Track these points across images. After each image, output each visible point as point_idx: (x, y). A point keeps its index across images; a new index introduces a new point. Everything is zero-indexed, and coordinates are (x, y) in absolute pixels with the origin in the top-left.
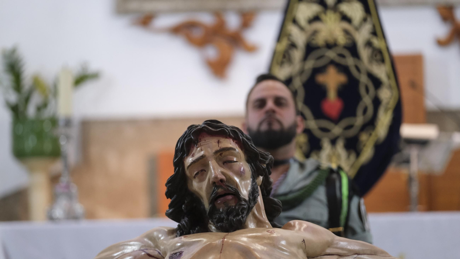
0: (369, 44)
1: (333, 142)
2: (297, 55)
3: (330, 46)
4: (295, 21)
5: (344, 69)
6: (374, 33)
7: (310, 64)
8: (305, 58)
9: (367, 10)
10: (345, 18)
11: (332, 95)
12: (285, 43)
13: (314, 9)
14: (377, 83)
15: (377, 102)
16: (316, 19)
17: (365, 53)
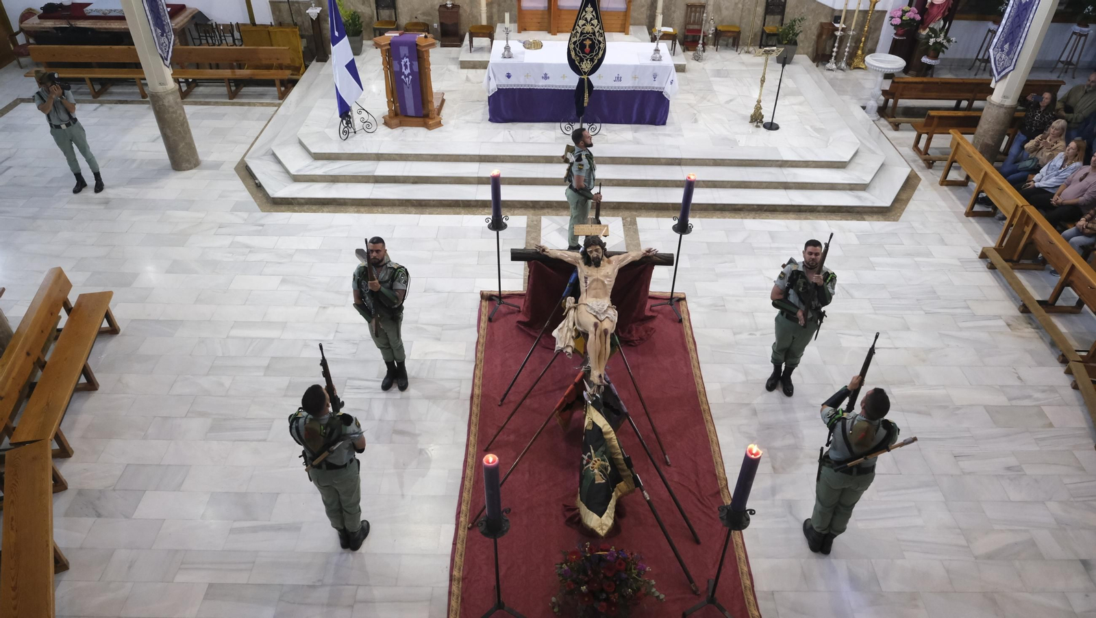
0: (598, 31)
1: (587, 60)
2: (578, 35)
3: (587, 33)
4: (578, 25)
5: (591, 40)
6: (600, 29)
7: (582, 38)
8: (580, 36)
9: (599, 22)
10: (593, 25)
11: (587, 47)
12: (575, 31)
13: (585, 22)
14: (600, 42)
15: (599, 48)
16: (584, 25)
17: (597, 34)
